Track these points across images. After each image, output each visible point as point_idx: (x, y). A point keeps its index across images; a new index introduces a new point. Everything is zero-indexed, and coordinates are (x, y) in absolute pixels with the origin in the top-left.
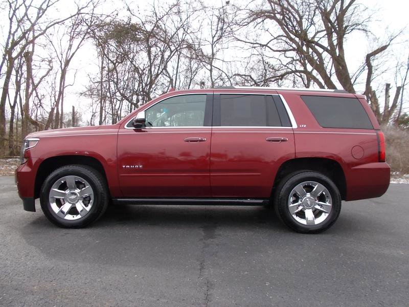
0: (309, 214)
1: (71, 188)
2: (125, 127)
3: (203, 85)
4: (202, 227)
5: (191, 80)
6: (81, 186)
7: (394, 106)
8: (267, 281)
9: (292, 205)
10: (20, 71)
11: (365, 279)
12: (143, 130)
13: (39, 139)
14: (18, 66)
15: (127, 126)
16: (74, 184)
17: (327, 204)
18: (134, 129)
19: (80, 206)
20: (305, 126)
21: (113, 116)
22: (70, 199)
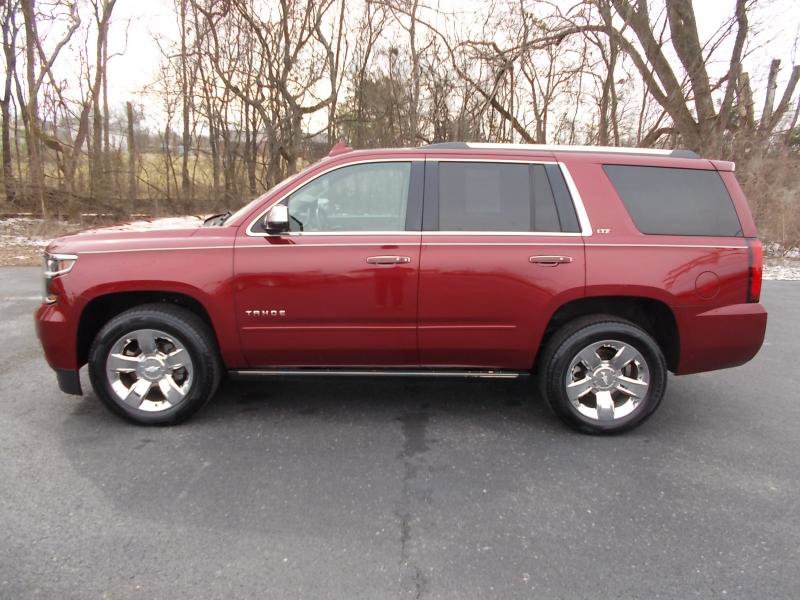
0: (604, 399)
1: (148, 352)
2: (248, 232)
3: (393, 55)
4: (399, 419)
5: (371, 44)
6: (167, 347)
7: (784, 107)
8: (526, 572)
9: (573, 384)
10: (10, 24)
11: (702, 561)
12: (283, 237)
13: (75, 257)
14: (6, 14)
15: (252, 230)
16: (152, 343)
17: (640, 382)
18: (266, 237)
19: (167, 384)
20: (608, 231)
21: (211, 122)
22: (148, 373)
